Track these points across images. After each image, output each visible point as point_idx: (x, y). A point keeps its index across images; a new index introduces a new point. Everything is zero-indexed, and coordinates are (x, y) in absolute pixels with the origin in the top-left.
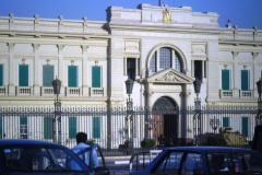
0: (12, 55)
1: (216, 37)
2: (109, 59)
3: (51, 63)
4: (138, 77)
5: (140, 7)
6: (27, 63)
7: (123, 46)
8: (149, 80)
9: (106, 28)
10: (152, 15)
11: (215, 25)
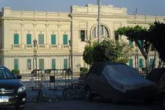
0: (23, 29)
1: (126, 20)
2: (71, 31)
3: (43, 33)
4: (86, 40)
5: (87, 6)
6: (30, 33)
7: (78, 24)
8: (91, 41)
9: (70, 16)
10: (93, 9)
11: (125, 14)
